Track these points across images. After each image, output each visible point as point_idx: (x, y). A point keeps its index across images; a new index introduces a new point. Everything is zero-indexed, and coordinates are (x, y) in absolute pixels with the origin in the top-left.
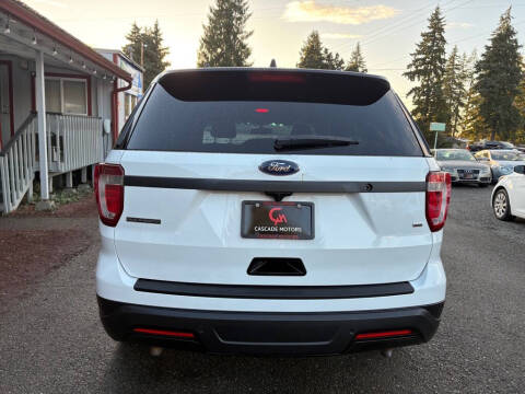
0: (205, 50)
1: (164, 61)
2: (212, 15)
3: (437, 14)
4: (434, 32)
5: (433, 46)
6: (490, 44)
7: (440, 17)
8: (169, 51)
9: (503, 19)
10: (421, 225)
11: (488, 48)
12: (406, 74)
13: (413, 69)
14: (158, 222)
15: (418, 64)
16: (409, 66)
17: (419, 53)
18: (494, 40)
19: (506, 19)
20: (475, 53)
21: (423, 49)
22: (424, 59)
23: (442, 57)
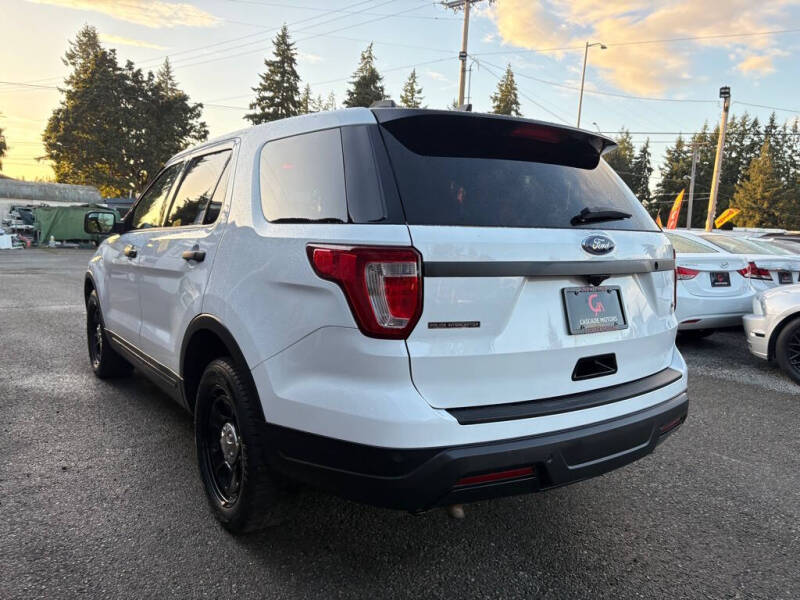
3: (284, 36)
4: (282, 62)
5: (283, 81)
6: (352, 88)
7: (289, 41)
9: (364, 58)
11: (351, 94)
12: (249, 117)
13: (258, 111)
14: (477, 324)
15: (264, 104)
16: (252, 106)
17: (265, 89)
18: (358, 84)
19: (367, 58)
20: (332, 97)
21: (270, 84)
22: (271, 99)
23: (296, 98)
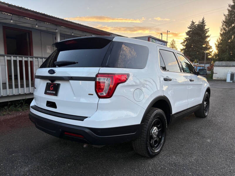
0: (224, 26)
1: (207, 35)
2: (230, 8)
8: (209, 30)
10: (92, 95)
